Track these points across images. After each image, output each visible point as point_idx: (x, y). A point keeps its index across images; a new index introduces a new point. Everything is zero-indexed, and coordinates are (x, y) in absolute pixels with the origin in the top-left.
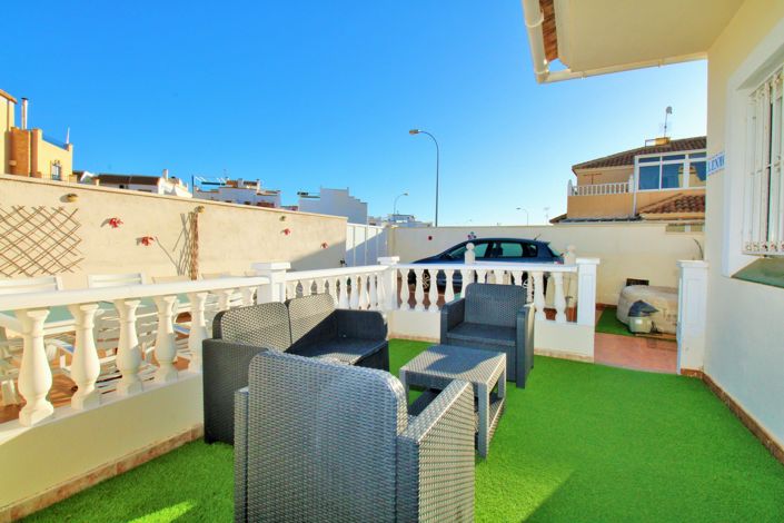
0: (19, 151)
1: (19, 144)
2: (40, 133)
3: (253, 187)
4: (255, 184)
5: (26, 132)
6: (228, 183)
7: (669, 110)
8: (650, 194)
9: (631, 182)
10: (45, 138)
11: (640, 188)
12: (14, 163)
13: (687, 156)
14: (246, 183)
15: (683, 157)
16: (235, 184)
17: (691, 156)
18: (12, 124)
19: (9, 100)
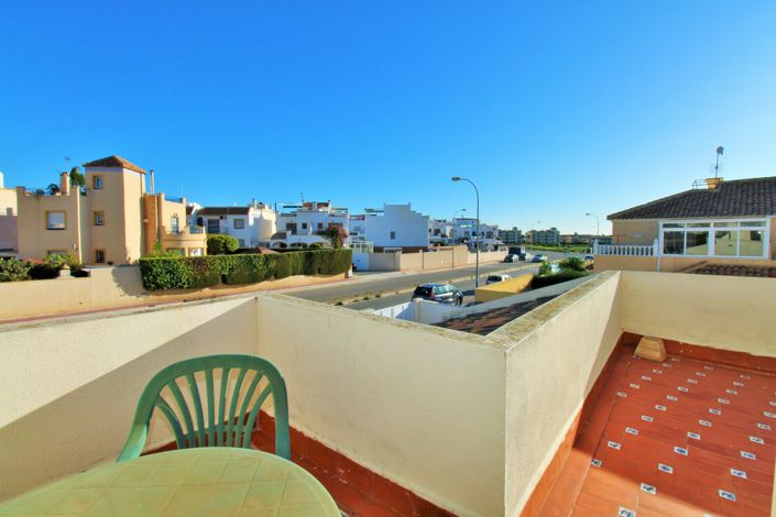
0: (149, 211)
1: (149, 206)
2: (163, 196)
3: (325, 209)
4: (326, 205)
5: (153, 196)
6: (305, 205)
7: (720, 150)
8: (675, 259)
9: (655, 246)
10: (166, 199)
11: (665, 252)
12: (146, 221)
13: (712, 225)
14: (320, 205)
15: (708, 225)
16: (310, 205)
17: (715, 225)
18: (144, 191)
19: (141, 173)
